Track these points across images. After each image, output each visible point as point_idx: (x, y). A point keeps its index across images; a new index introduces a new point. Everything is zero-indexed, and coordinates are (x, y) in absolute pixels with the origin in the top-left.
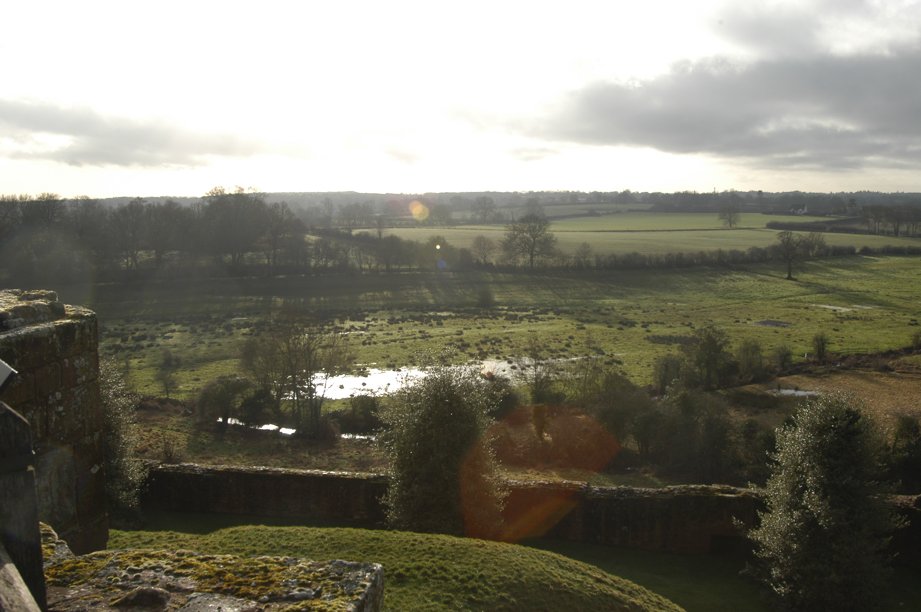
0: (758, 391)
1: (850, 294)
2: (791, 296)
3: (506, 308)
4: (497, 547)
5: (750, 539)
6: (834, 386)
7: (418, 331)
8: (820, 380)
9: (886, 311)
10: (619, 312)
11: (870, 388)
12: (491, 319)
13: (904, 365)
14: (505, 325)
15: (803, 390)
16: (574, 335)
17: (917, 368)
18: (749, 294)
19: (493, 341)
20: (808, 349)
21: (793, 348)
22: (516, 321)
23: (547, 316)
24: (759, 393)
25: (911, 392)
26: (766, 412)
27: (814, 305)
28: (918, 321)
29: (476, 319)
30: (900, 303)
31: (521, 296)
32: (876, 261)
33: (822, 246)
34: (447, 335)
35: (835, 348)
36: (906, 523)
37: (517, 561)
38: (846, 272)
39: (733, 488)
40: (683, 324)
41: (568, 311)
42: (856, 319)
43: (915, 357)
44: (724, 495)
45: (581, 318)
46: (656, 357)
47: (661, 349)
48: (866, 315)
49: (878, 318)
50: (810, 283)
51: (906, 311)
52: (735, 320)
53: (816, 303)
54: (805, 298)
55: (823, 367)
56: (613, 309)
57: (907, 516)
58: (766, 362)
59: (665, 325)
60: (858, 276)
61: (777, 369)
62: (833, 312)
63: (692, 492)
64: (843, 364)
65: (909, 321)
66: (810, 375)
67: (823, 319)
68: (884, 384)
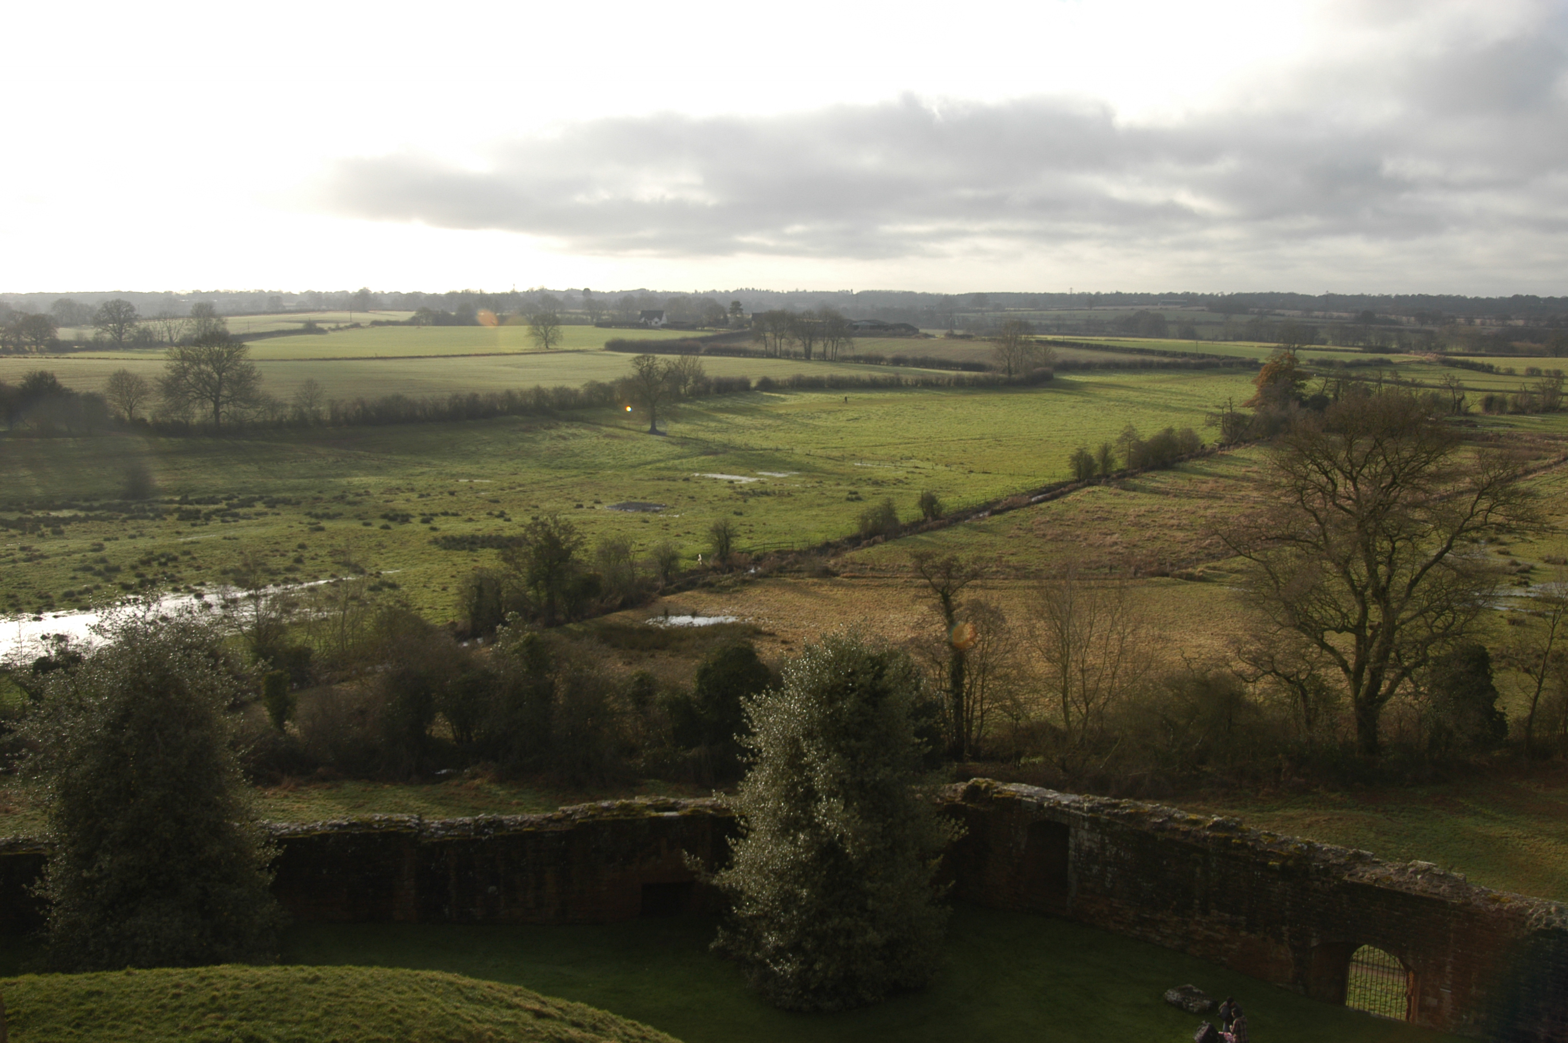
0: (634, 621)
1: (751, 455)
2: (659, 461)
3: (177, 498)
5: (718, 887)
6: (751, 606)
7: (17, 547)
8: (728, 597)
9: (809, 480)
10: (379, 498)
11: (808, 605)
12: (153, 519)
13: (851, 566)
14: (181, 530)
15: (704, 616)
16: (306, 542)
17: (872, 569)
18: (592, 459)
19: (163, 560)
20: (702, 546)
21: (678, 547)
22: (199, 522)
23: (252, 510)
24: (635, 626)
25: (870, 608)
26: (652, 656)
27: (697, 475)
28: (860, 495)
29: (124, 520)
30: (828, 466)
31: (203, 476)
32: (783, 400)
33: (699, 377)
34: (74, 552)
35: (744, 543)
38: (739, 420)
40: (490, 514)
41: (290, 500)
42: (766, 494)
43: (865, 551)
44: (660, 814)
45: (314, 512)
46: (455, 573)
47: (460, 559)
48: (781, 487)
49: (798, 491)
50: (686, 438)
51: (840, 478)
52: (575, 504)
53: (701, 470)
54: (682, 464)
55: (730, 575)
56: (367, 493)
58: (641, 573)
59: (460, 518)
60: (759, 426)
61: (659, 583)
62: (729, 485)
64: (760, 569)
65: (846, 494)
66: (712, 589)
67: (715, 496)
68: (828, 598)
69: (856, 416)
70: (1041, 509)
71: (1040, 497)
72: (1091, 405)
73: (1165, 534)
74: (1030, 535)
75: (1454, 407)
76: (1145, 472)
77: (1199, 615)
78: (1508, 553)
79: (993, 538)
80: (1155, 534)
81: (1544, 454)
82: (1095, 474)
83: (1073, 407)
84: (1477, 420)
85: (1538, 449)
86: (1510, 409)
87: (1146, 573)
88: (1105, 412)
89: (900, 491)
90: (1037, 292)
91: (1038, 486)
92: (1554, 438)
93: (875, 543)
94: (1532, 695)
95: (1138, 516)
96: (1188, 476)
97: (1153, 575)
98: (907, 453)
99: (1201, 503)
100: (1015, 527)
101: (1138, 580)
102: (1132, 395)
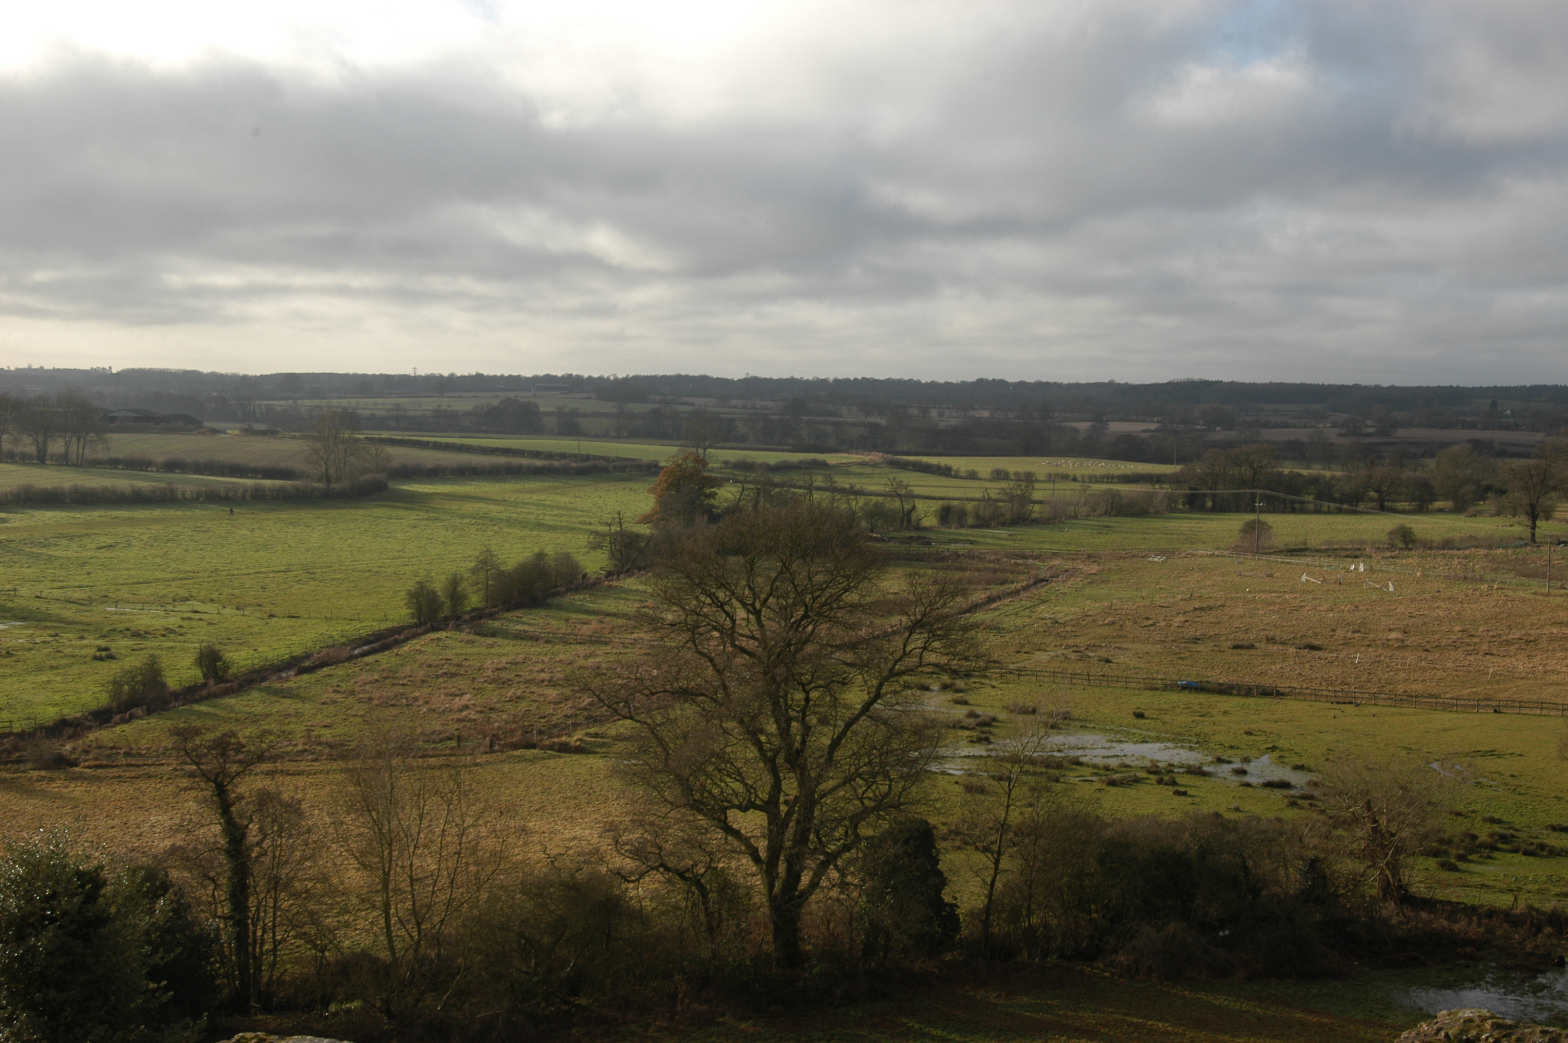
9: (38, 633)
11: (30, 808)
13: (97, 751)
17: (127, 754)
25: (122, 808)
28: (113, 651)
30: (68, 613)
43: (118, 729)
49: (24, 649)
51: (84, 629)
65: (93, 651)
68: (62, 797)
69: (111, 542)
70: (367, 664)
71: (366, 648)
72: (438, 524)
73: (533, 693)
74: (351, 700)
75: (902, 520)
76: (508, 610)
77: (575, 798)
78: (965, 703)
79: (300, 705)
80: (519, 693)
81: (1010, 576)
82: (441, 615)
83: (415, 527)
84: (930, 535)
85: (1002, 571)
86: (971, 521)
87: (505, 745)
88: (457, 533)
89: (172, 644)
90: (370, 373)
91: (363, 633)
92: (1024, 557)
93: (132, 718)
94: (989, 880)
95: (498, 669)
96: (564, 615)
97: (515, 746)
98: (183, 593)
99: (581, 650)
100: (331, 690)
101: (494, 755)
102: (493, 509)
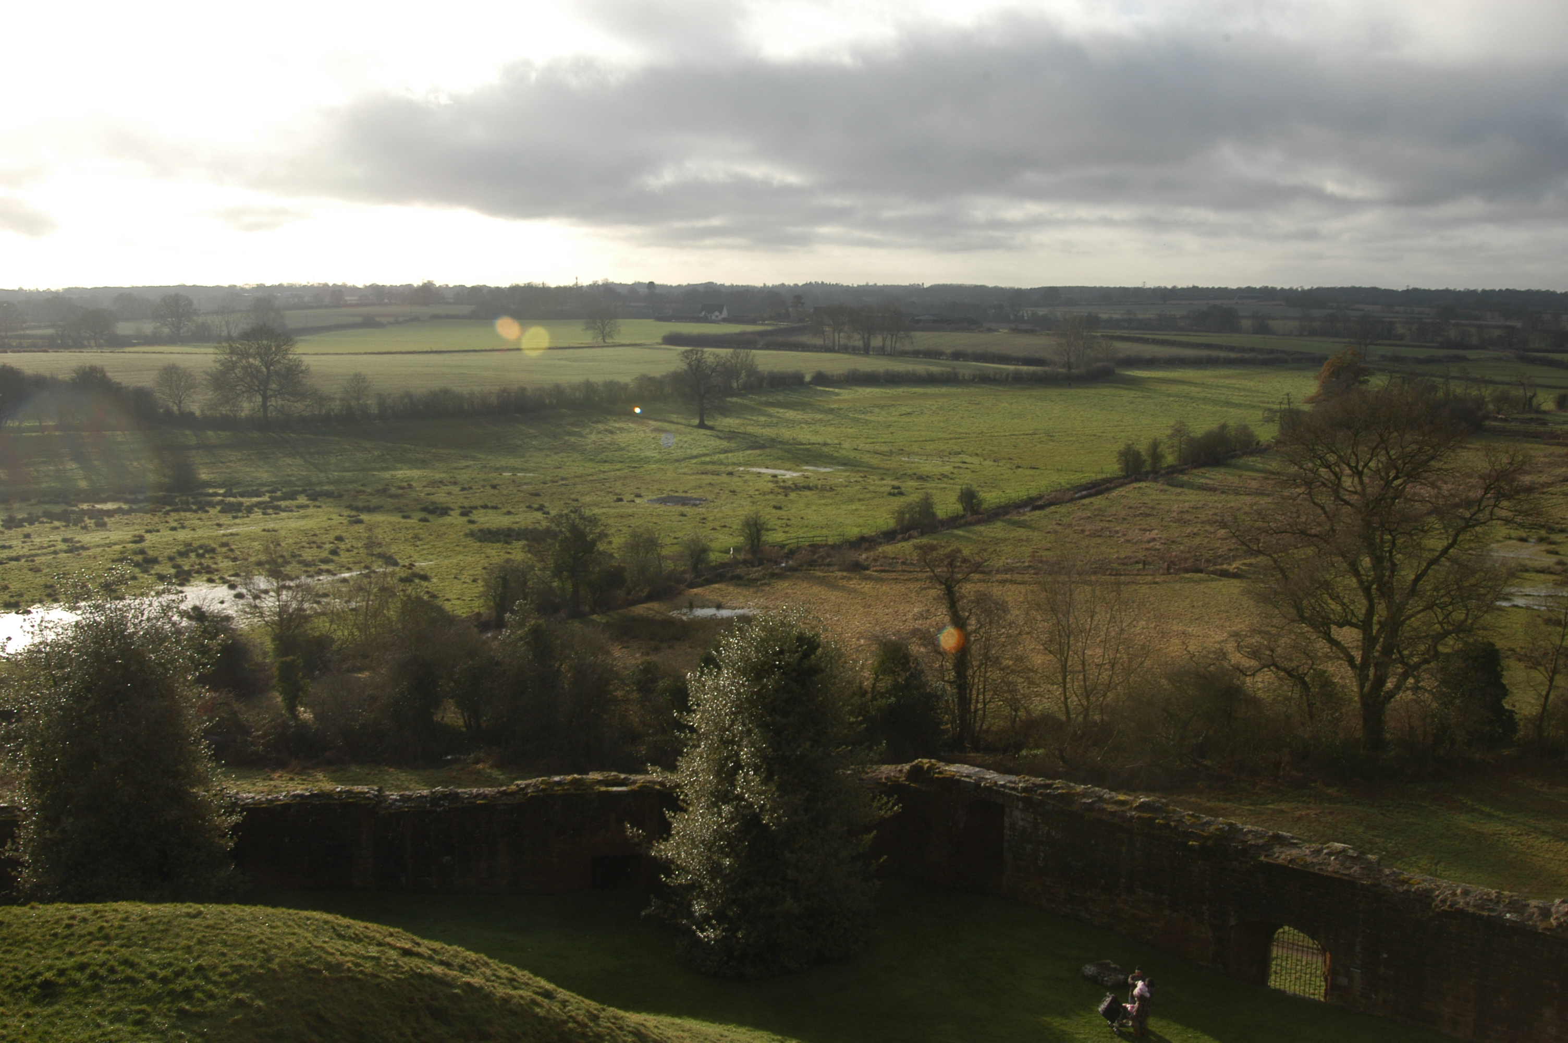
0: (658, 613)
1: (797, 449)
2: (705, 455)
3: (221, 491)
4: (223, 913)
5: (655, 858)
6: (777, 599)
7: (59, 538)
8: (755, 589)
9: (853, 475)
10: (421, 492)
11: (833, 598)
12: (196, 511)
13: (883, 560)
14: (221, 522)
15: (728, 608)
16: (344, 534)
17: (903, 563)
18: (638, 453)
19: (201, 551)
20: (735, 540)
21: (711, 540)
22: (240, 514)
23: (295, 503)
24: (658, 617)
25: (895, 601)
26: (671, 647)
27: (741, 469)
28: (903, 489)
29: (167, 513)
30: (875, 461)
31: (248, 469)
32: (837, 394)
33: (752, 371)
34: (115, 544)
35: (778, 537)
36: (896, 808)
37: (262, 934)
38: (790, 414)
39: (623, 776)
40: (529, 507)
41: (333, 493)
42: (809, 488)
43: (899, 545)
44: (610, 789)
45: (355, 504)
46: (486, 565)
47: (494, 551)
48: (824, 482)
49: (842, 486)
50: (734, 432)
51: (884, 473)
52: (615, 498)
53: (746, 464)
54: (727, 458)
55: (759, 568)
56: (410, 486)
57: (896, 796)
58: (669, 565)
59: (499, 511)
60: (809, 420)
61: (687, 576)
62: (772, 479)
63: (556, 788)
64: (791, 562)
65: (889, 489)
66: (740, 582)
67: (757, 490)
68: (855, 591)
69: (909, 410)
70: (1084, 505)
71: (1084, 493)
72: (1150, 401)
73: (1206, 531)
74: (1068, 530)
75: (1525, 405)
76: (1196, 468)
77: (1227, 612)
78: (1557, 553)
79: (1030, 533)
80: (1196, 530)
82: (1144, 470)
83: (1132, 403)
84: (1548, 417)
87: (1179, 569)
88: (1164, 408)
89: (944, 486)
90: (1112, 286)
91: (1084, 481)
93: (910, 537)
94: (1544, 693)
95: (1182, 512)
96: (1239, 472)
97: (1187, 570)
98: (957, 448)
99: (1248, 499)
100: (1054, 522)
101: (1169, 576)
102: (1194, 390)
